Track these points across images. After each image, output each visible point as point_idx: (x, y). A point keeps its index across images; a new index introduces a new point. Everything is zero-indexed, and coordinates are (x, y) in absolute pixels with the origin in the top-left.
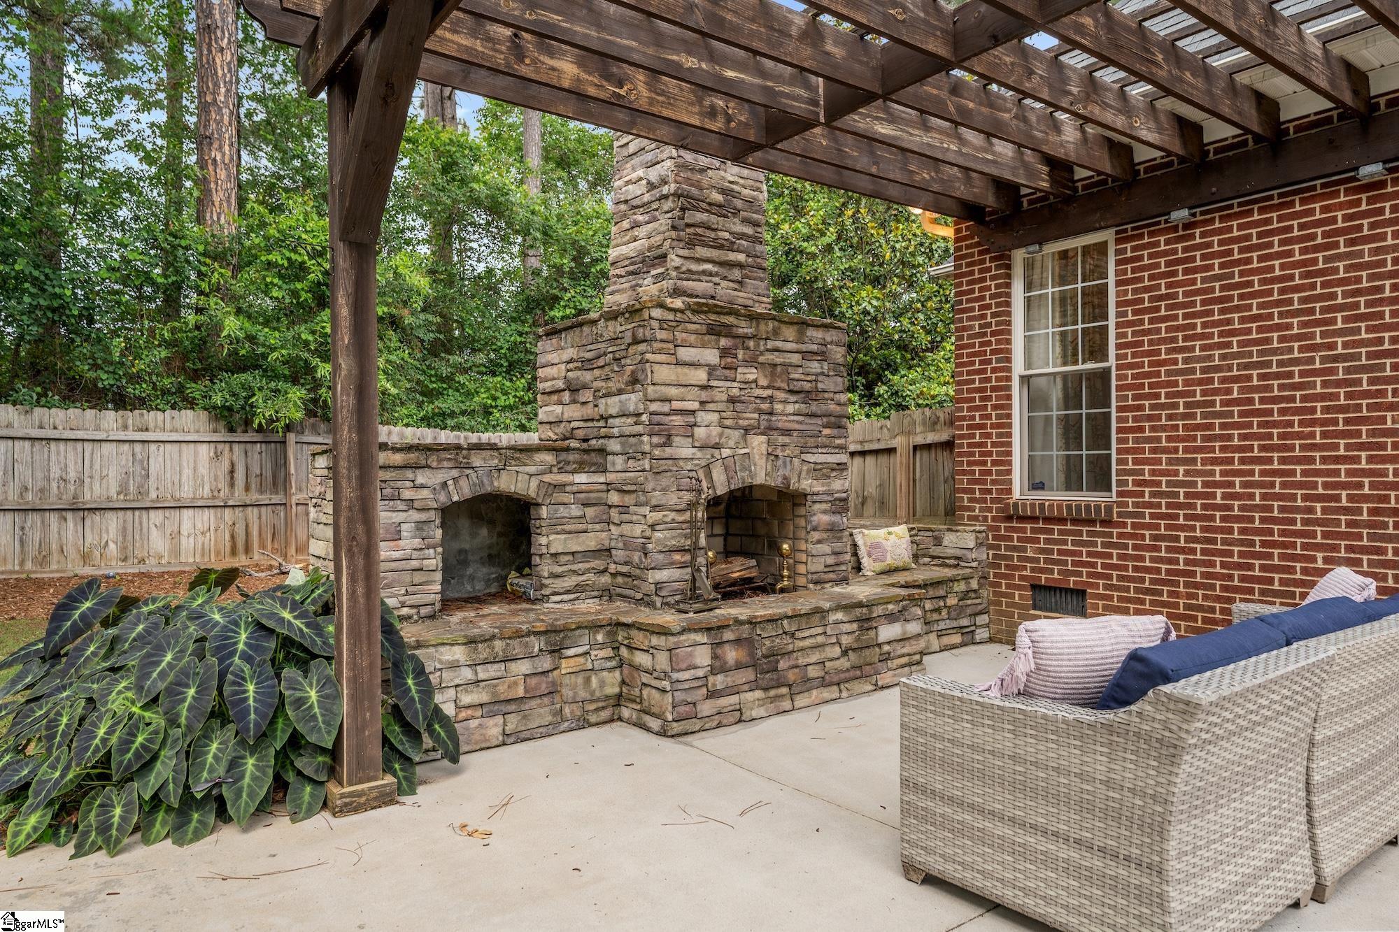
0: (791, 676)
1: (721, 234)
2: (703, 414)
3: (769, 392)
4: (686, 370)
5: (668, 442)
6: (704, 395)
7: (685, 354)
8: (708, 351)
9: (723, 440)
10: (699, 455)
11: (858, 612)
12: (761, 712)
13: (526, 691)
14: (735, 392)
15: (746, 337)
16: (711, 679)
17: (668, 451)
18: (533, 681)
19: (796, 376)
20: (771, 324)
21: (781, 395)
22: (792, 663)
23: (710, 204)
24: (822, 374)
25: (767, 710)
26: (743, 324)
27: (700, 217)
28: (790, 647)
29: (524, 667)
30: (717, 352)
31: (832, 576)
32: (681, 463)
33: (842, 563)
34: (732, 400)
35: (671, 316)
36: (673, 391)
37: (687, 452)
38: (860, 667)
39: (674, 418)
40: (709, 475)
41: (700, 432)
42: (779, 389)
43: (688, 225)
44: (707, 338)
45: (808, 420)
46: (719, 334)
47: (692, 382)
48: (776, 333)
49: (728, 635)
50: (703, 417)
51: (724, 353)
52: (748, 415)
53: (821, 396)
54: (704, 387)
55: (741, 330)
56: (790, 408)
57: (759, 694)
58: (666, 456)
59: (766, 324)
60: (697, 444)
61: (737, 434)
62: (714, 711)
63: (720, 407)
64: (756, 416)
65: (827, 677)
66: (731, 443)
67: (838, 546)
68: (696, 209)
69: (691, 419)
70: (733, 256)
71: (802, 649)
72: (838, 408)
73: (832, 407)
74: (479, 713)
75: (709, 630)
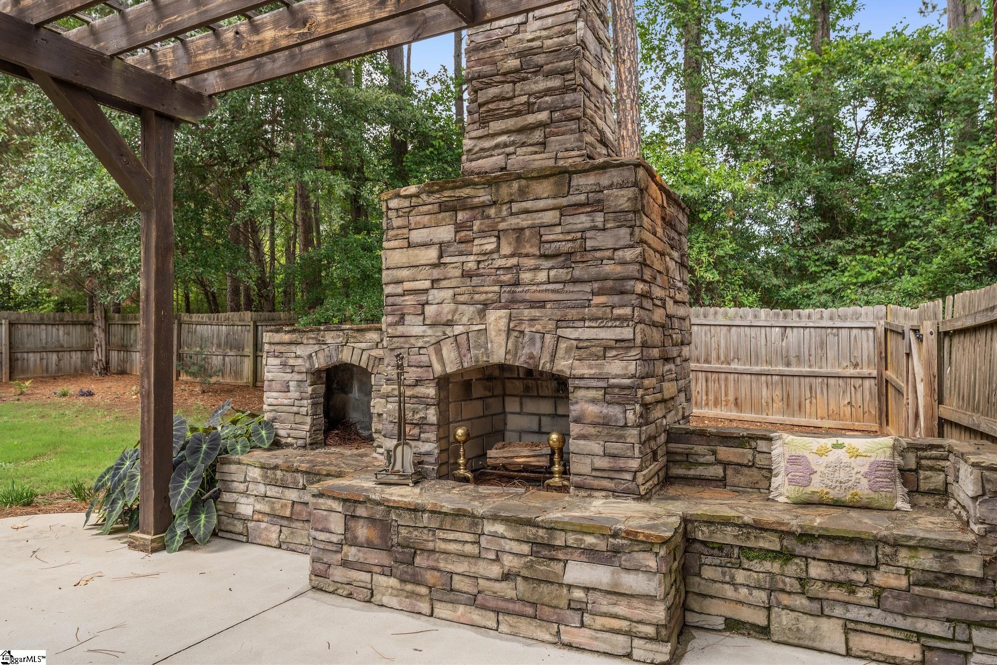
0: (431, 577)
1: (516, 100)
2: (435, 291)
3: (514, 261)
4: (416, 251)
5: (401, 321)
6: (436, 273)
7: (417, 236)
8: (442, 229)
9: (456, 317)
10: (429, 332)
11: (530, 531)
12: (394, 602)
13: (292, 513)
14: (472, 265)
15: (484, 206)
16: (345, 548)
17: (400, 330)
18: (298, 508)
19: (551, 237)
20: (515, 185)
21: (531, 262)
22: (432, 563)
23: (505, 74)
24: (594, 228)
25: (400, 603)
26: (481, 192)
27: (493, 91)
28: (431, 545)
29: (293, 495)
30: (451, 228)
31: (606, 483)
32: (412, 340)
33: (621, 470)
34: (467, 275)
35: (406, 203)
36: (405, 273)
37: (418, 330)
38: (534, 604)
39: (407, 298)
40: (439, 352)
41: (430, 310)
42: (527, 255)
43: (480, 106)
44: (440, 216)
45: (570, 287)
46: (455, 210)
47: (423, 262)
48: (523, 194)
49: (361, 511)
50: (435, 295)
51: (459, 228)
52: (486, 289)
53: (589, 256)
54: (434, 266)
55: (476, 200)
56: (542, 276)
57: (393, 582)
58: (398, 334)
59: (510, 187)
60: (427, 322)
61: (470, 310)
62: (345, 580)
63: (454, 283)
64: (497, 288)
65: (480, 597)
66: (465, 320)
67: (615, 447)
68: (489, 85)
69: (423, 298)
70: (531, 119)
71: (444, 552)
72: (619, 268)
73: (609, 268)
74: (266, 519)
75: (345, 501)
